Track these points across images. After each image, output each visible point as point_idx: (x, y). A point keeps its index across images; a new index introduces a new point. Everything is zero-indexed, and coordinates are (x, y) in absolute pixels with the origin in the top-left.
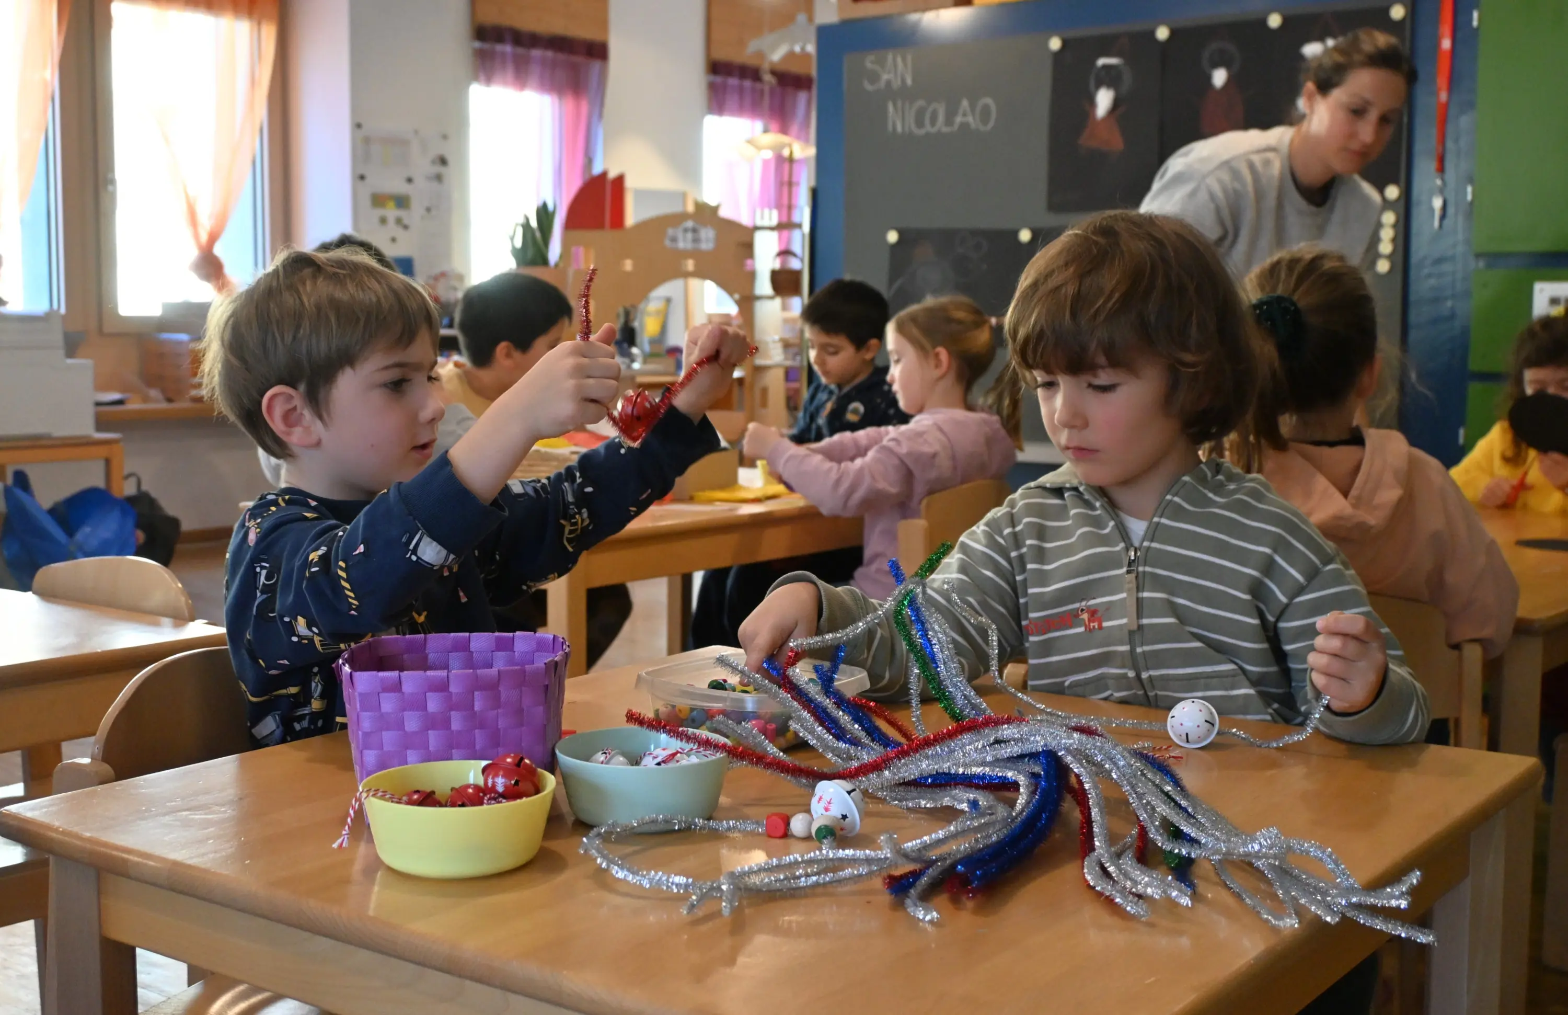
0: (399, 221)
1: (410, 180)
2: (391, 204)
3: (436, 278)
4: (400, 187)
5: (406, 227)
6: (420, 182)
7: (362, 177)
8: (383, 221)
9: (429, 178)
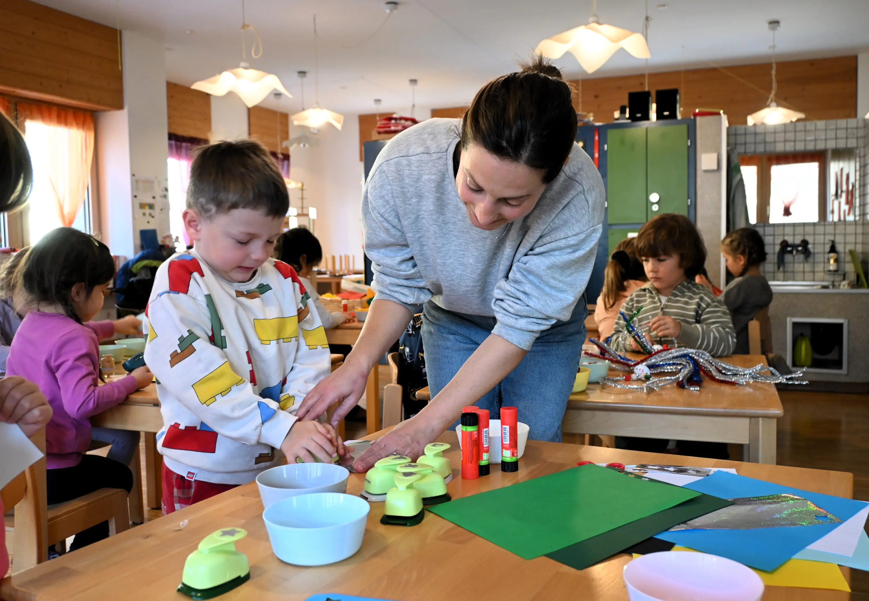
0: (150, 214)
1: (154, 198)
2: (147, 208)
3: (165, 238)
4: (150, 201)
5: (153, 217)
6: (158, 198)
7: (136, 196)
8: (144, 214)
9: (161, 197)
